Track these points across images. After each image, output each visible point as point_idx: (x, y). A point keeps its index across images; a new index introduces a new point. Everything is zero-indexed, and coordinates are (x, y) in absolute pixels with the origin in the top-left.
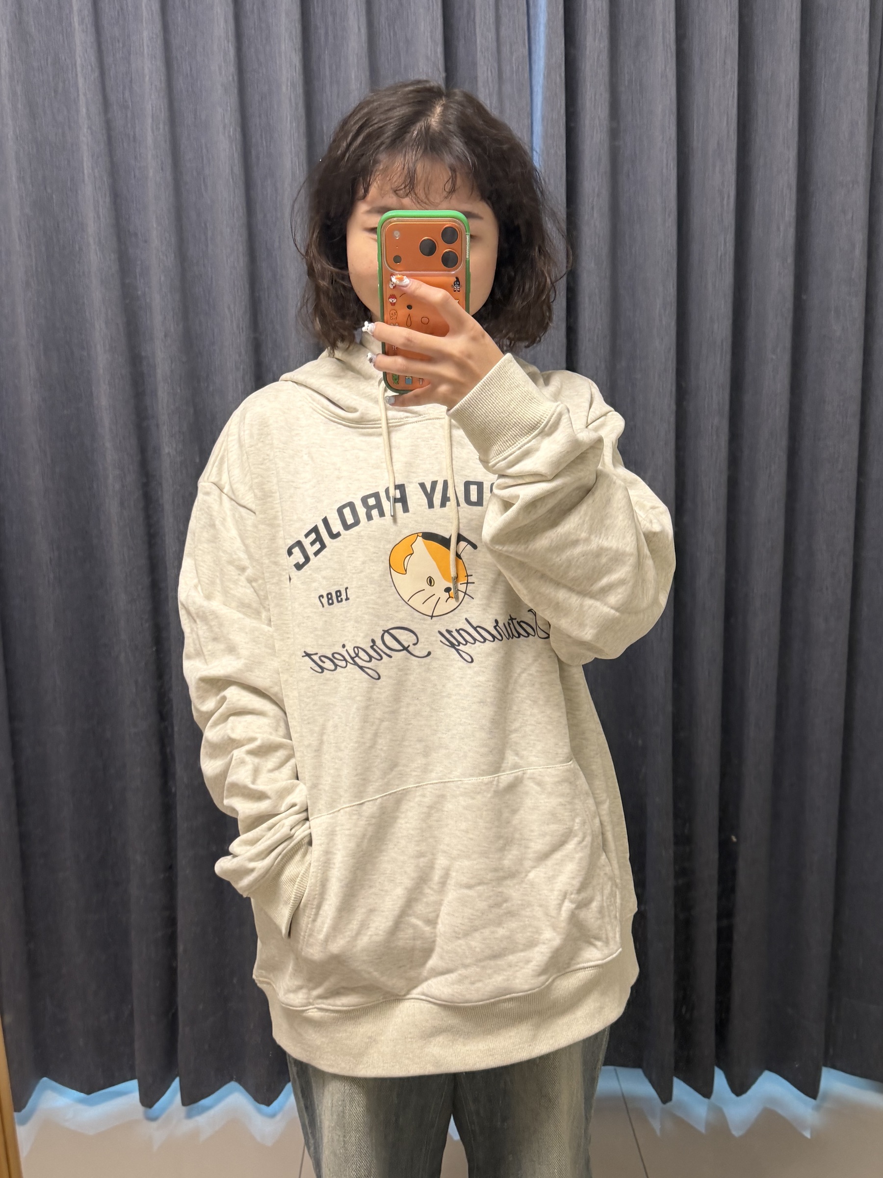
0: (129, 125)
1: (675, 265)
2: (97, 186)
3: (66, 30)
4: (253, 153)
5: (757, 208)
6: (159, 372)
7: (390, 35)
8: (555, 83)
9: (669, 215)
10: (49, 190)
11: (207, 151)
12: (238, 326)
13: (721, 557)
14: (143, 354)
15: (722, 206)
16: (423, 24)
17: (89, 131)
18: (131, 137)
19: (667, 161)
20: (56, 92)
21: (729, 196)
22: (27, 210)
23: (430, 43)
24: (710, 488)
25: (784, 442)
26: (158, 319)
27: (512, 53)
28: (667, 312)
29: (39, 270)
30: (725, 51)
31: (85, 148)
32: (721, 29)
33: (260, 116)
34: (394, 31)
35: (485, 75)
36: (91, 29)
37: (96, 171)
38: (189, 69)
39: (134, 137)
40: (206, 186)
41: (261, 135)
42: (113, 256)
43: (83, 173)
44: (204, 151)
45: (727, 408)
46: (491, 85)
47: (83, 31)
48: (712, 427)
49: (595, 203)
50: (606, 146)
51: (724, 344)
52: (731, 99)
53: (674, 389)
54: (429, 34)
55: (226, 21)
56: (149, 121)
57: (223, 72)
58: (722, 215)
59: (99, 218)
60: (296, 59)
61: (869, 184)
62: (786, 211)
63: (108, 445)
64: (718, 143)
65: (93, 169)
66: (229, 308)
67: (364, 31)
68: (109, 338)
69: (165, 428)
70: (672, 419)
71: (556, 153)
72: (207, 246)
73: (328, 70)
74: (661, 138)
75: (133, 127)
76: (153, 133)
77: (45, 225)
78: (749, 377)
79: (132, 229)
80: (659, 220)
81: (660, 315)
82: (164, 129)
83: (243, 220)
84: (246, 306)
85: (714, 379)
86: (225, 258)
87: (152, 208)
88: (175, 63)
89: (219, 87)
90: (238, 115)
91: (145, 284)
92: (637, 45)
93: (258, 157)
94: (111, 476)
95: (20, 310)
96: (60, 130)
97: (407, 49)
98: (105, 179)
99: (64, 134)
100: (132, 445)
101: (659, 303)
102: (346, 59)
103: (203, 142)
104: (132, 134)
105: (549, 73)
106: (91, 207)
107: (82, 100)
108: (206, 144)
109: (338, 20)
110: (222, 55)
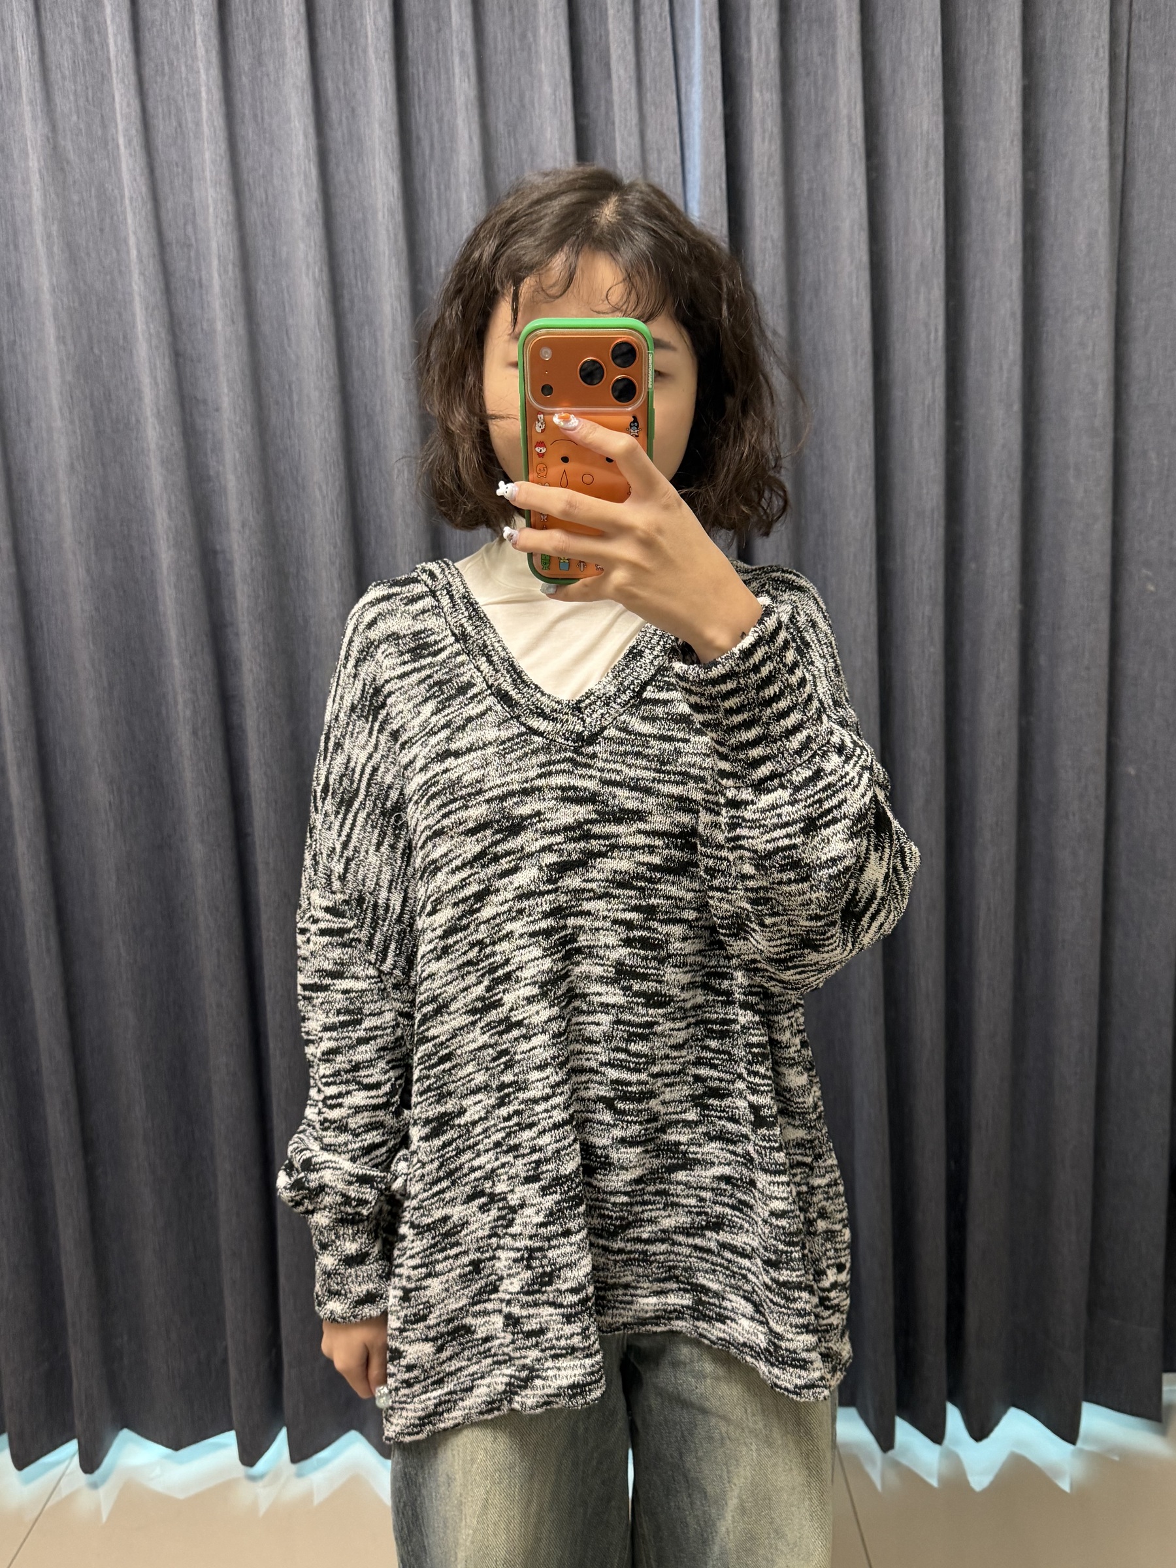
0: (194, 268)
1: (870, 418)
2: (153, 345)
3: (112, 154)
4: (347, 296)
5: (973, 343)
6: (237, 570)
7: (510, 144)
8: (715, 199)
9: (861, 356)
10: (96, 351)
11: (289, 296)
12: (332, 511)
13: (940, 778)
14: (218, 547)
15: (929, 343)
16: (549, 130)
17: (142, 278)
18: (196, 282)
19: (858, 289)
20: (102, 230)
21: (936, 331)
22: (69, 378)
24: (921, 692)
25: (1014, 634)
26: (233, 505)
27: (660, 161)
28: (862, 477)
29: (87, 450)
30: (928, 150)
31: (137, 299)
32: (921, 122)
33: (353, 251)
34: (516, 140)
36: (140, 152)
37: (152, 326)
38: (264, 196)
39: (200, 280)
40: (289, 339)
41: (355, 275)
42: (176, 431)
43: (136, 328)
44: (286, 294)
45: (941, 593)
47: (131, 155)
48: (923, 618)
50: (781, 271)
51: (936, 513)
52: (936, 208)
53: (874, 572)
54: (557, 143)
55: (306, 137)
56: (215, 263)
57: (305, 200)
58: (929, 353)
59: (156, 384)
60: (394, 179)
61: (1113, 308)
62: (1011, 348)
63: (176, 662)
64: (922, 264)
65: (147, 323)
66: (320, 489)
67: (476, 141)
68: (174, 530)
69: (246, 638)
70: (873, 609)
72: (292, 412)
73: (435, 191)
74: (848, 261)
75: (199, 270)
76: (220, 276)
77: (92, 394)
78: (968, 553)
79: (199, 396)
80: (850, 364)
81: (854, 481)
82: (234, 271)
83: (335, 382)
84: (341, 487)
85: (924, 558)
86: (313, 429)
87: (222, 369)
88: (246, 188)
89: (300, 217)
90: (324, 251)
91: (218, 462)
92: (818, 146)
93: (352, 301)
94: (180, 700)
95: (64, 499)
96: (108, 277)
97: (532, 161)
98: (163, 335)
99: (113, 281)
100: (206, 662)
101: (852, 465)
102: (456, 175)
103: (284, 284)
104: (197, 278)
105: (707, 185)
106: (147, 371)
107: (132, 241)
108: (288, 287)
109: (446, 128)
110: (302, 177)
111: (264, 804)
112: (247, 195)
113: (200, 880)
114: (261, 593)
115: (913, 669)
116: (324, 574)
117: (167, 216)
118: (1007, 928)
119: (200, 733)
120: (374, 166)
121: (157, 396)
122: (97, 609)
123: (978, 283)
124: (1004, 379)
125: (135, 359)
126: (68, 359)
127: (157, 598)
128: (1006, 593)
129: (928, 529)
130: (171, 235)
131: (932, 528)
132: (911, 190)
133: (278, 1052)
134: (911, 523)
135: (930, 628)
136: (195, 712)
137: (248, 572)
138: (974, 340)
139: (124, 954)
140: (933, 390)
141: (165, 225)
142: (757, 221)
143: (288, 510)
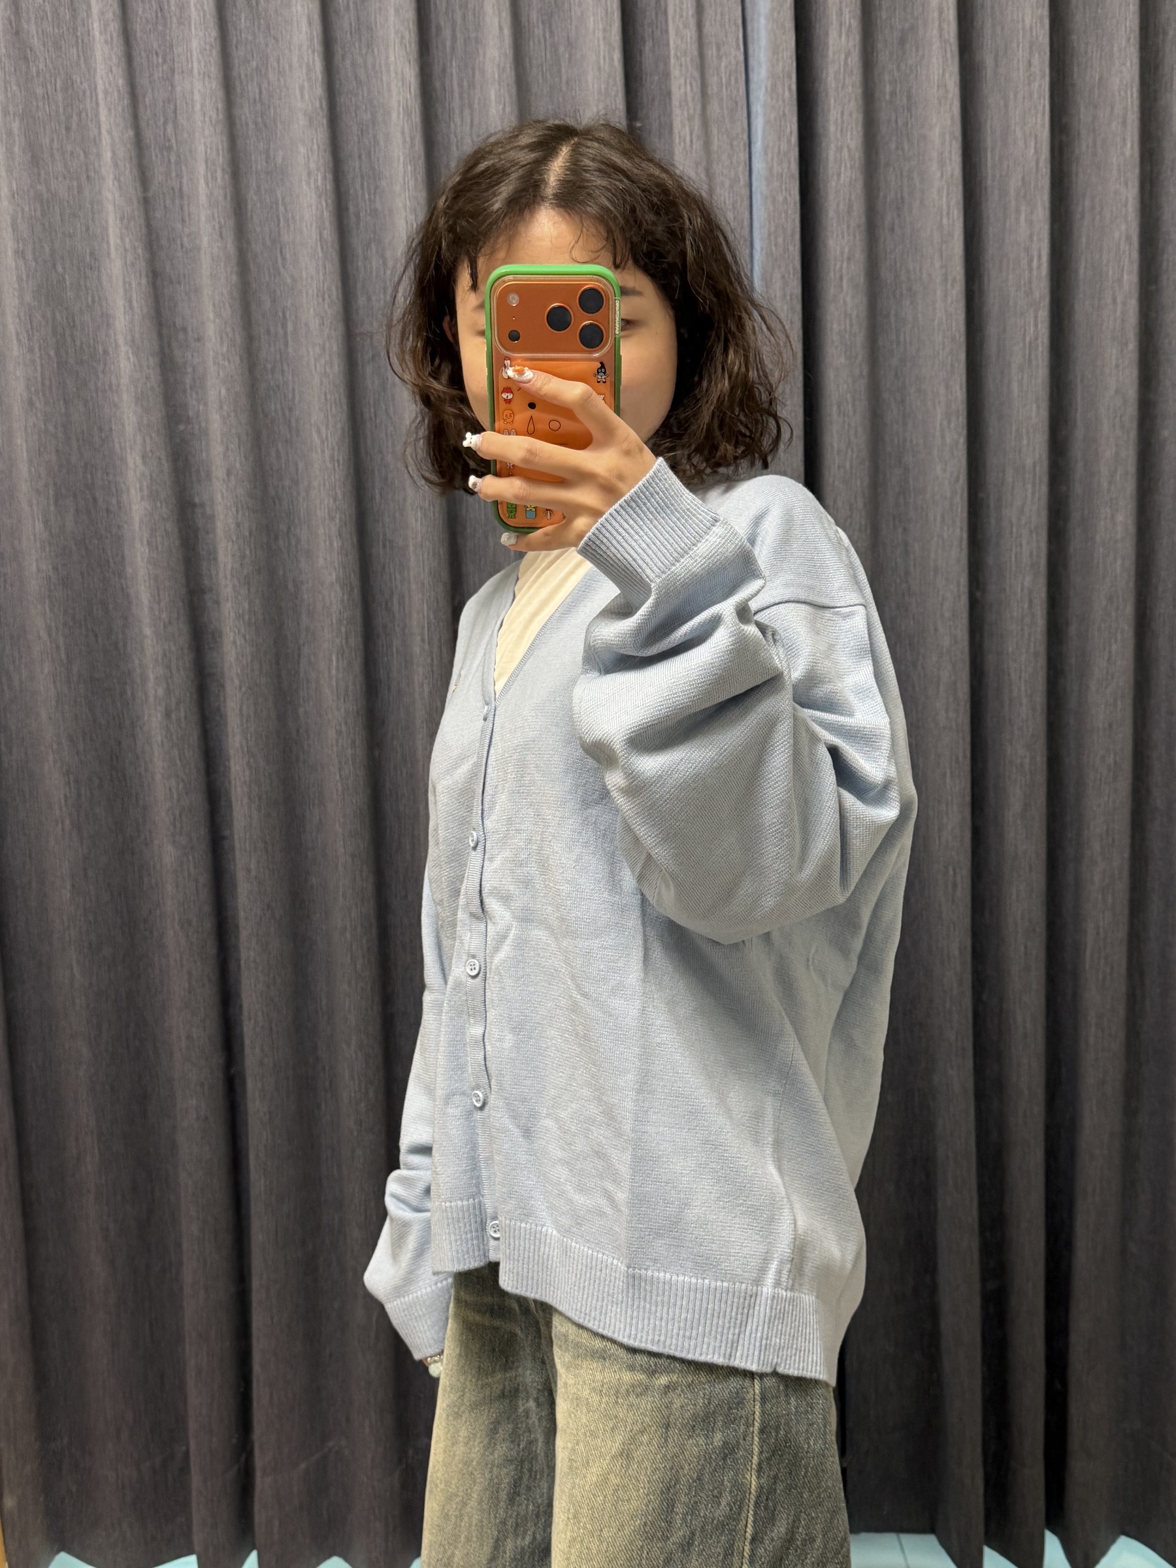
0: (174, 174)
1: (962, 356)
2: (128, 262)
3: (83, 41)
4: (352, 209)
5: (1082, 271)
6: (220, 525)
7: (545, 38)
8: (784, 101)
9: (952, 285)
10: (60, 269)
11: (286, 209)
12: (332, 458)
13: (1041, 778)
14: (197, 500)
15: (1031, 270)
16: (592, 19)
17: (116, 183)
18: (177, 191)
19: (949, 207)
20: (68, 129)
21: (1040, 256)
22: (28, 298)
23: (602, 47)
24: (1020, 677)
25: (1128, 610)
26: (217, 450)
27: (719, 58)
28: (952, 425)
29: (47, 383)
30: (1031, 47)
31: (110, 208)
32: (1023, 16)
33: (360, 157)
34: (551, 32)
35: (682, 90)
36: (117, 41)
37: (127, 240)
38: (257, 91)
39: (181, 189)
40: (284, 259)
41: (362, 185)
42: (153, 361)
43: (108, 242)
44: (281, 208)
45: (1043, 562)
46: (691, 104)
47: (106, 42)
48: (1022, 590)
49: (844, 271)
50: (859, 186)
51: (1038, 468)
52: (1039, 116)
53: (965, 536)
54: (601, 35)
55: (310, 24)
56: (201, 168)
57: (307, 97)
58: (1030, 283)
59: (131, 308)
60: (410, 73)
62: (1125, 277)
63: (148, 631)
64: (1023, 178)
65: (122, 239)
66: (319, 432)
67: (507, 32)
68: (149, 477)
69: (229, 605)
70: (964, 580)
71: (786, 199)
72: (286, 344)
73: (456, 88)
74: (939, 174)
75: (179, 176)
76: (207, 184)
77: (54, 319)
78: (1075, 516)
79: (179, 322)
80: (939, 293)
81: (942, 430)
82: (223, 178)
83: (338, 307)
84: (343, 429)
85: (1023, 522)
86: (312, 361)
87: (207, 292)
88: (237, 84)
89: (301, 116)
90: (328, 156)
91: (198, 401)
92: (902, 41)
93: (358, 216)
94: (152, 677)
95: (19, 440)
96: (75, 183)
97: (570, 56)
98: (140, 251)
99: (80, 189)
100: (181, 631)
101: (939, 412)
102: (483, 72)
103: (279, 195)
104: (177, 187)
105: (774, 86)
106: (121, 291)
107: (106, 140)
108: (283, 199)
109: (470, 17)
110: (304, 71)
111: (246, 800)
112: (239, 90)
113: (169, 888)
114: (248, 552)
115: (1010, 649)
116: (321, 531)
117: (145, 115)
118: (1119, 955)
119: (173, 716)
120: (387, 57)
121: (132, 321)
122: (55, 569)
123: (1087, 203)
124: (1118, 313)
125: (104, 278)
126: (28, 276)
127: (123, 557)
128: (1119, 562)
129: (1029, 487)
130: (148, 135)
131: (1034, 485)
132: (1012, 96)
133: (257, 1094)
134: (1009, 479)
135: (1031, 601)
136: (168, 692)
137: (233, 526)
138: (1083, 269)
139: (77, 976)
140: (1036, 325)
141: (143, 124)
142: (832, 128)
143: (278, 457)
